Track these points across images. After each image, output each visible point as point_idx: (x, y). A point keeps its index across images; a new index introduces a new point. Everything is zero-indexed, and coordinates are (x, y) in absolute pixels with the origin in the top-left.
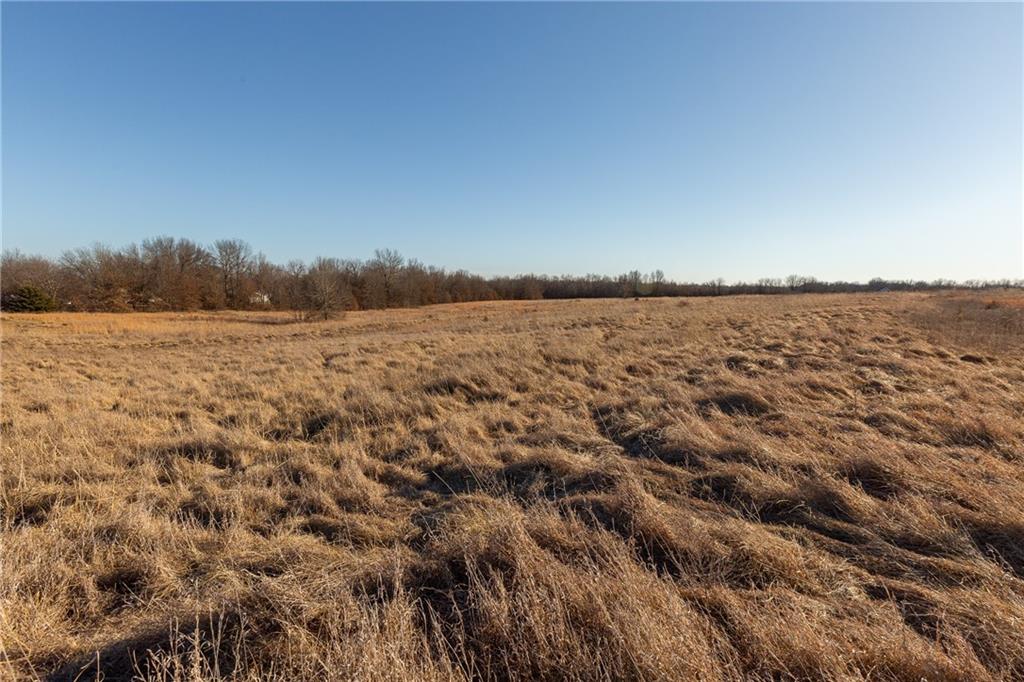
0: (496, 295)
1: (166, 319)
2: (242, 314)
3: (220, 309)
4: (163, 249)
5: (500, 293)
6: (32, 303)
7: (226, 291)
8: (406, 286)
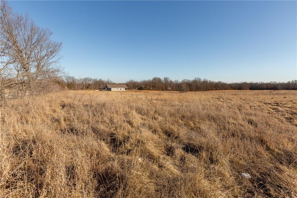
7: (165, 87)
8: (202, 86)
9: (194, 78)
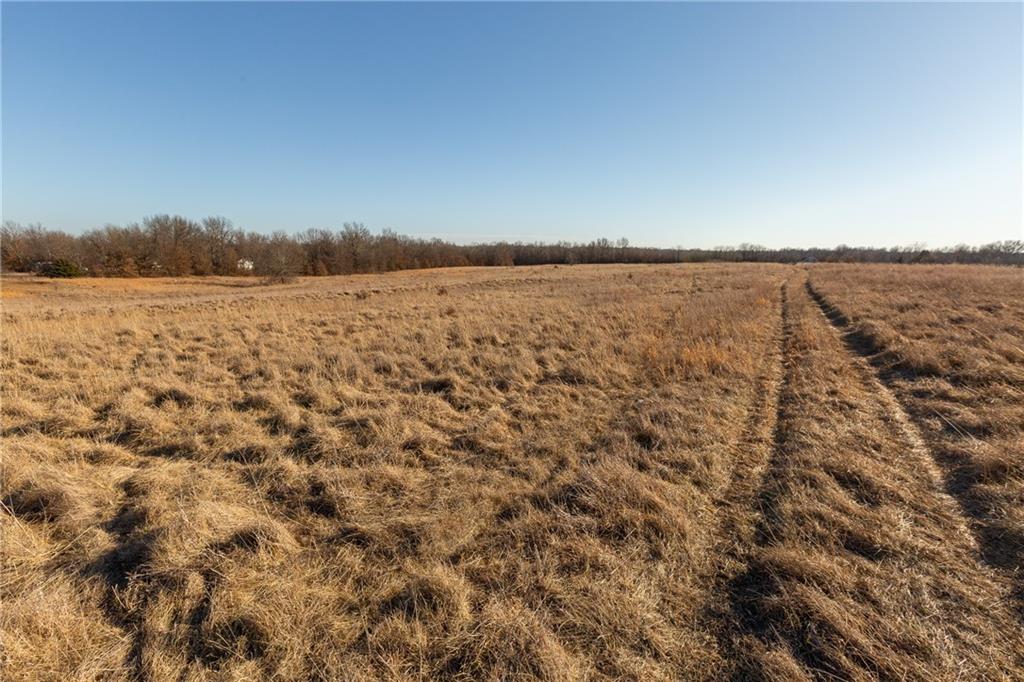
0: (467, 261)
1: (163, 283)
2: (224, 279)
3: (208, 274)
4: (161, 226)
5: (470, 261)
6: (65, 271)
7: (213, 260)
8: (373, 254)
9: (342, 226)
